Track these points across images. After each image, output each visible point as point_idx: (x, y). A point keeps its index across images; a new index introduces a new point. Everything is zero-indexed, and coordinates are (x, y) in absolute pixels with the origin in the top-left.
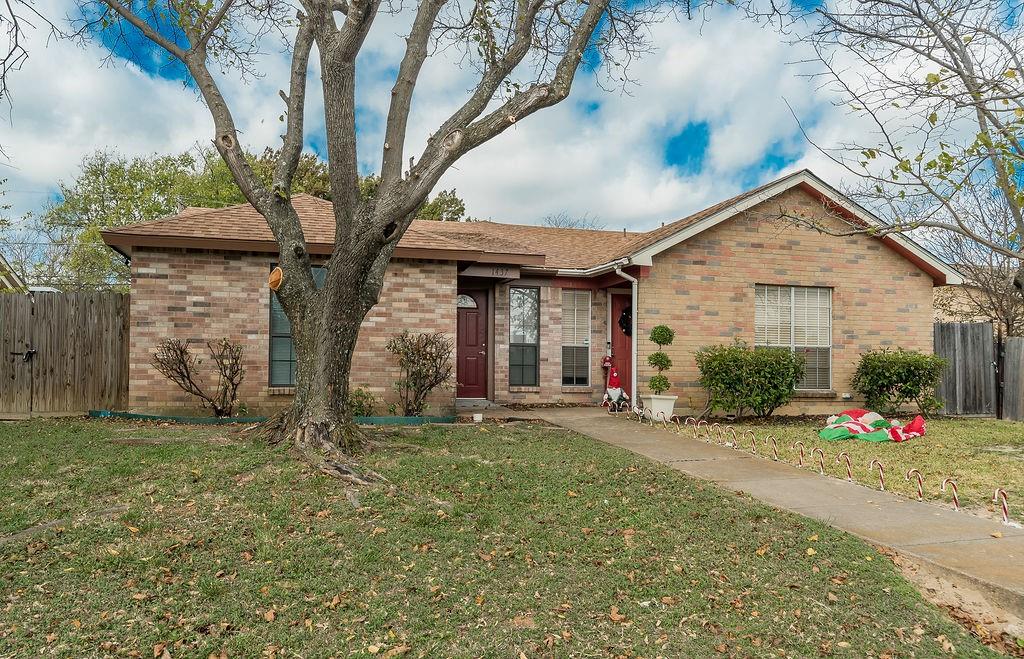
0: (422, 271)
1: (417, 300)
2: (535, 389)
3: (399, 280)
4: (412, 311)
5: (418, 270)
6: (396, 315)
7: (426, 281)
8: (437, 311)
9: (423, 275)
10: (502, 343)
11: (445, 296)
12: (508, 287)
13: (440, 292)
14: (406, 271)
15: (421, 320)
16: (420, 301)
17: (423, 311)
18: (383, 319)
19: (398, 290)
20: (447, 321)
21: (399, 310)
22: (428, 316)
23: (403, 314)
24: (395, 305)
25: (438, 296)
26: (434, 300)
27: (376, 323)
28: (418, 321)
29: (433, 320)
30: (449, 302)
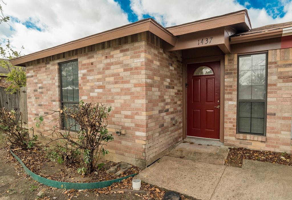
0: (122, 51)
1: (119, 75)
2: (260, 138)
3: (108, 61)
4: (116, 83)
5: (118, 51)
6: (108, 87)
7: (124, 58)
8: (132, 81)
9: (122, 54)
10: (231, 100)
11: (136, 68)
12: (236, 56)
13: (133, 65)
14: (112, 53)
15: (122, 89)
16: (121, 75)
17: (123, 82)
18: (100, 91)
19: (108, 69)
20: (138, 89)
21: (109, 83)
22: (126, 86)
23: (112, 86)
24: (107, 79)
25: (131, 69)
26: (129, 73)
27: (98, 93)
28: (120, 90)
29: (129, 89)
30: (139, 73)
